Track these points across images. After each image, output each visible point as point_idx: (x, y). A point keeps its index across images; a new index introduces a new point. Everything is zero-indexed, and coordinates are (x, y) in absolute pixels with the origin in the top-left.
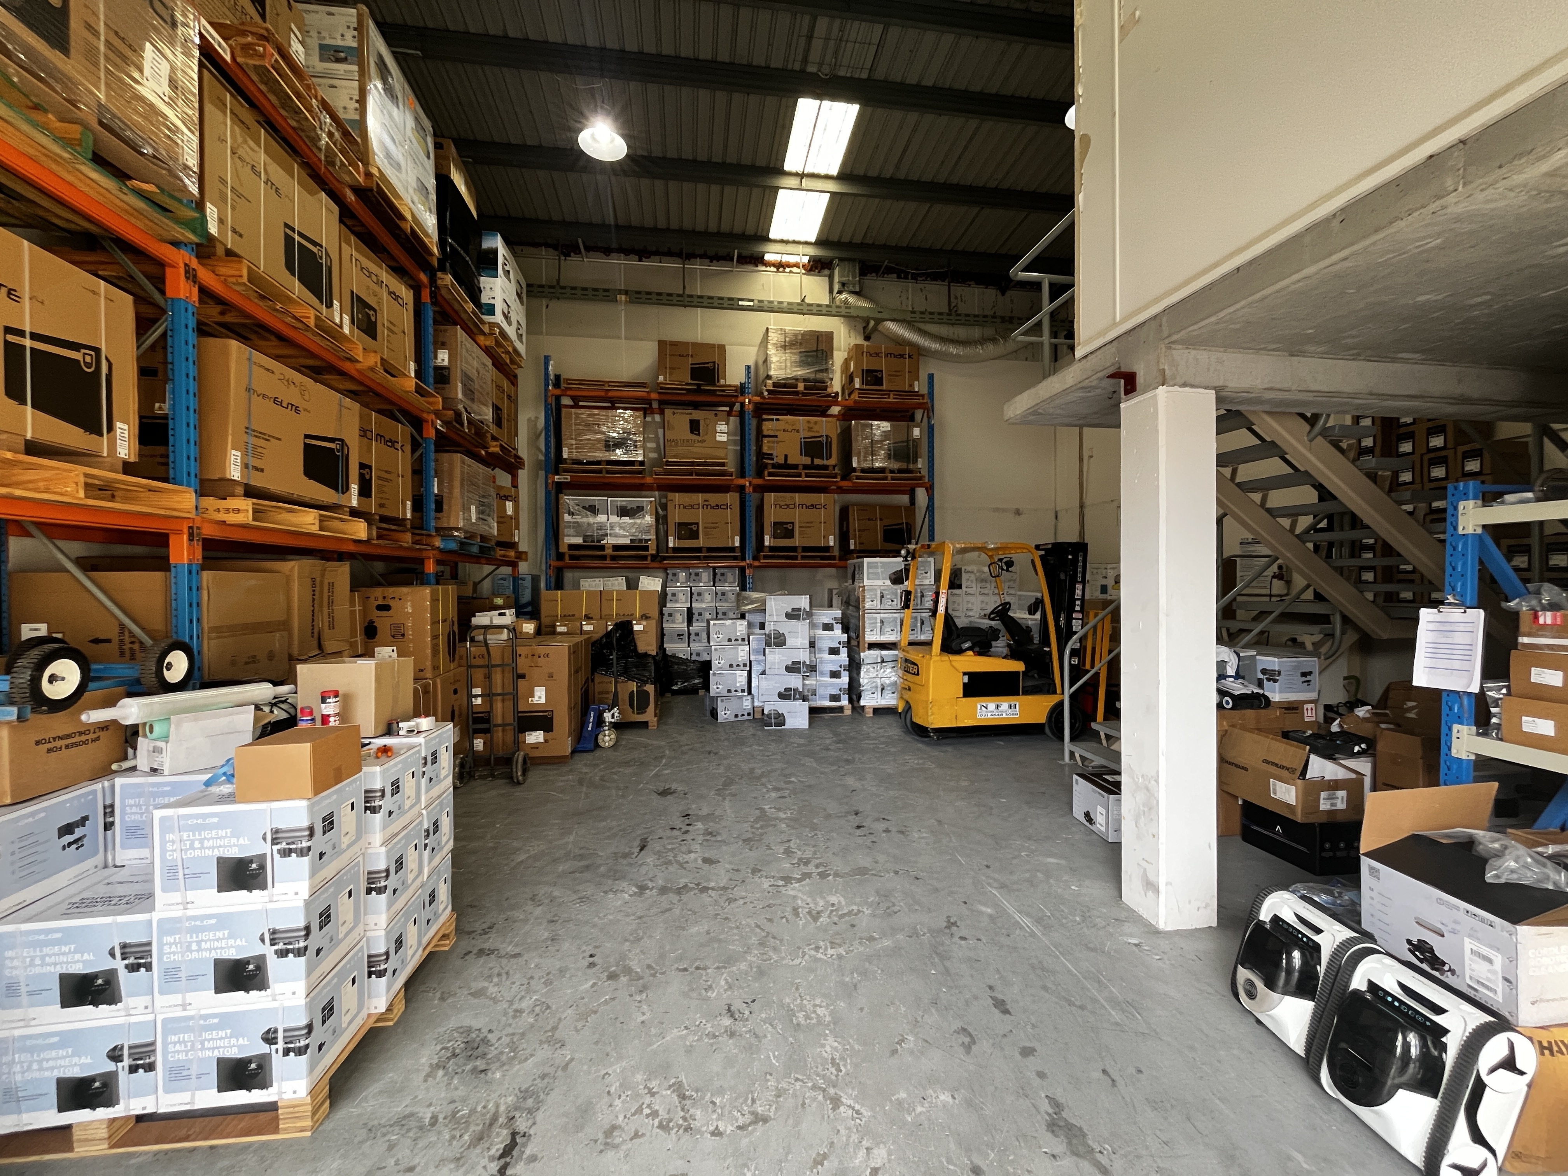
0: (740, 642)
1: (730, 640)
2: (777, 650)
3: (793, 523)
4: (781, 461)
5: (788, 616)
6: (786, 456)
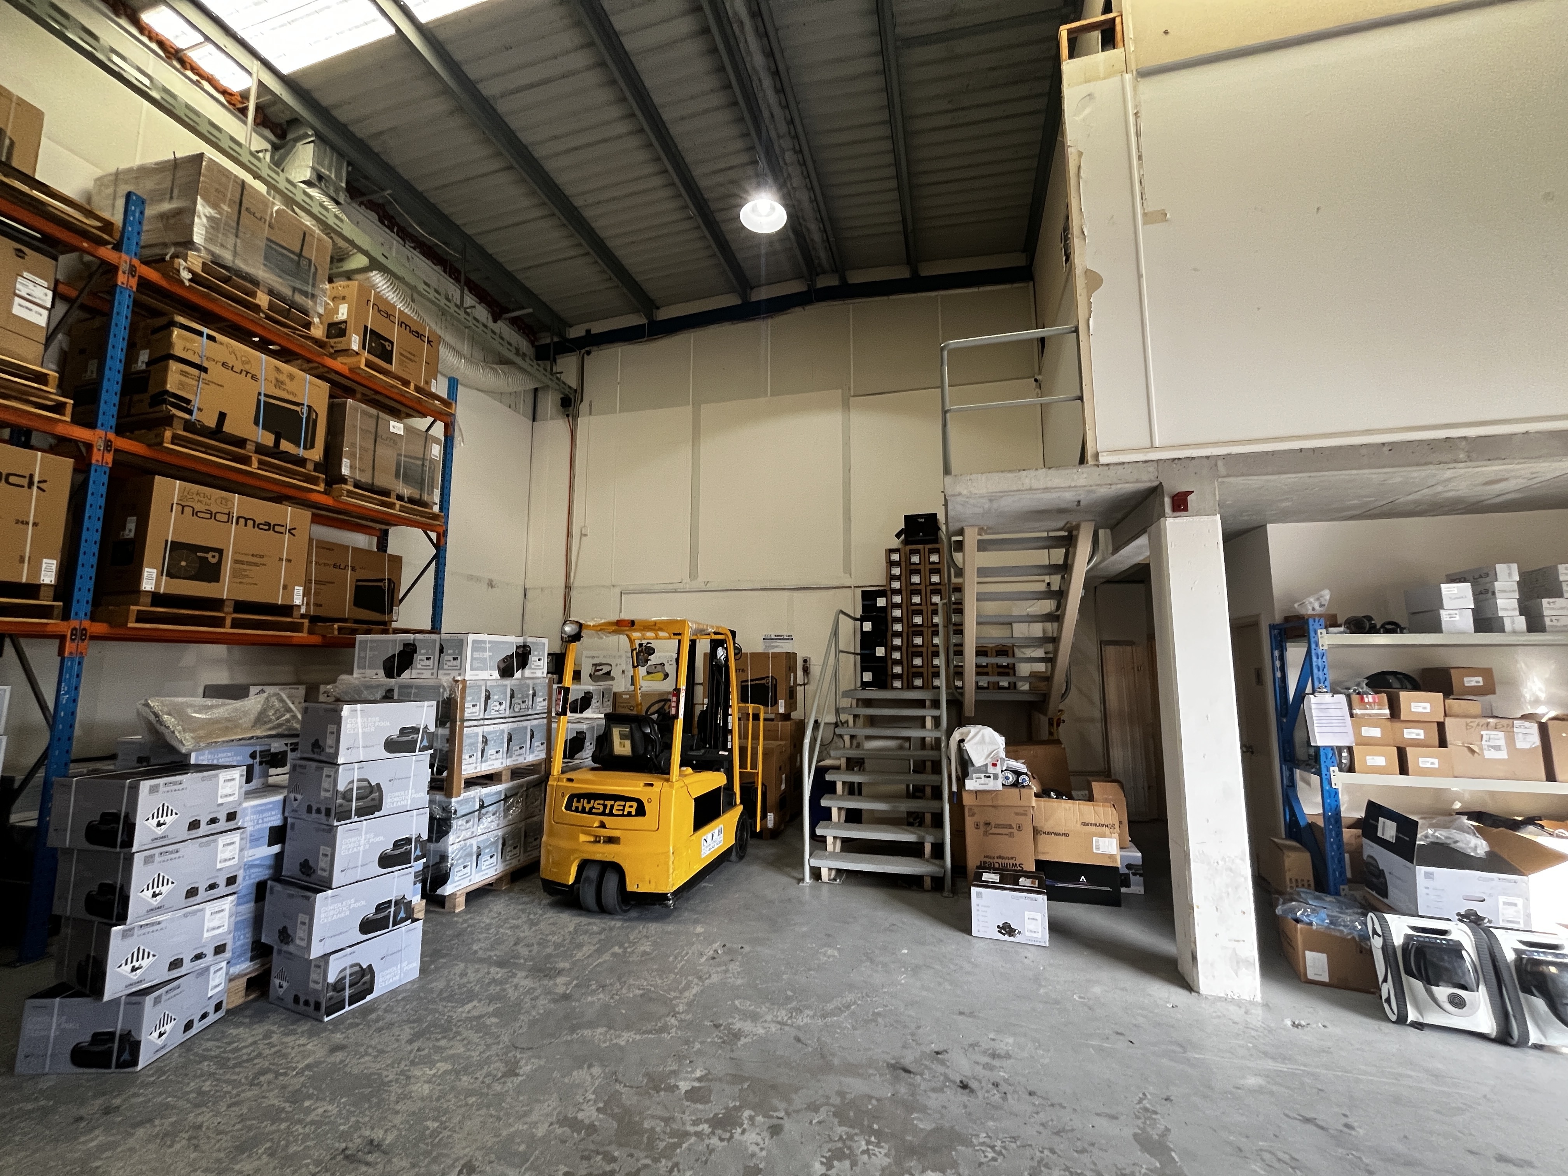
0: (222, 825)
1: (194, 825)
2: (365, 824)
3: (220, 552)
4: (211, 423)
5: (391, 746)
6: (222, 416)
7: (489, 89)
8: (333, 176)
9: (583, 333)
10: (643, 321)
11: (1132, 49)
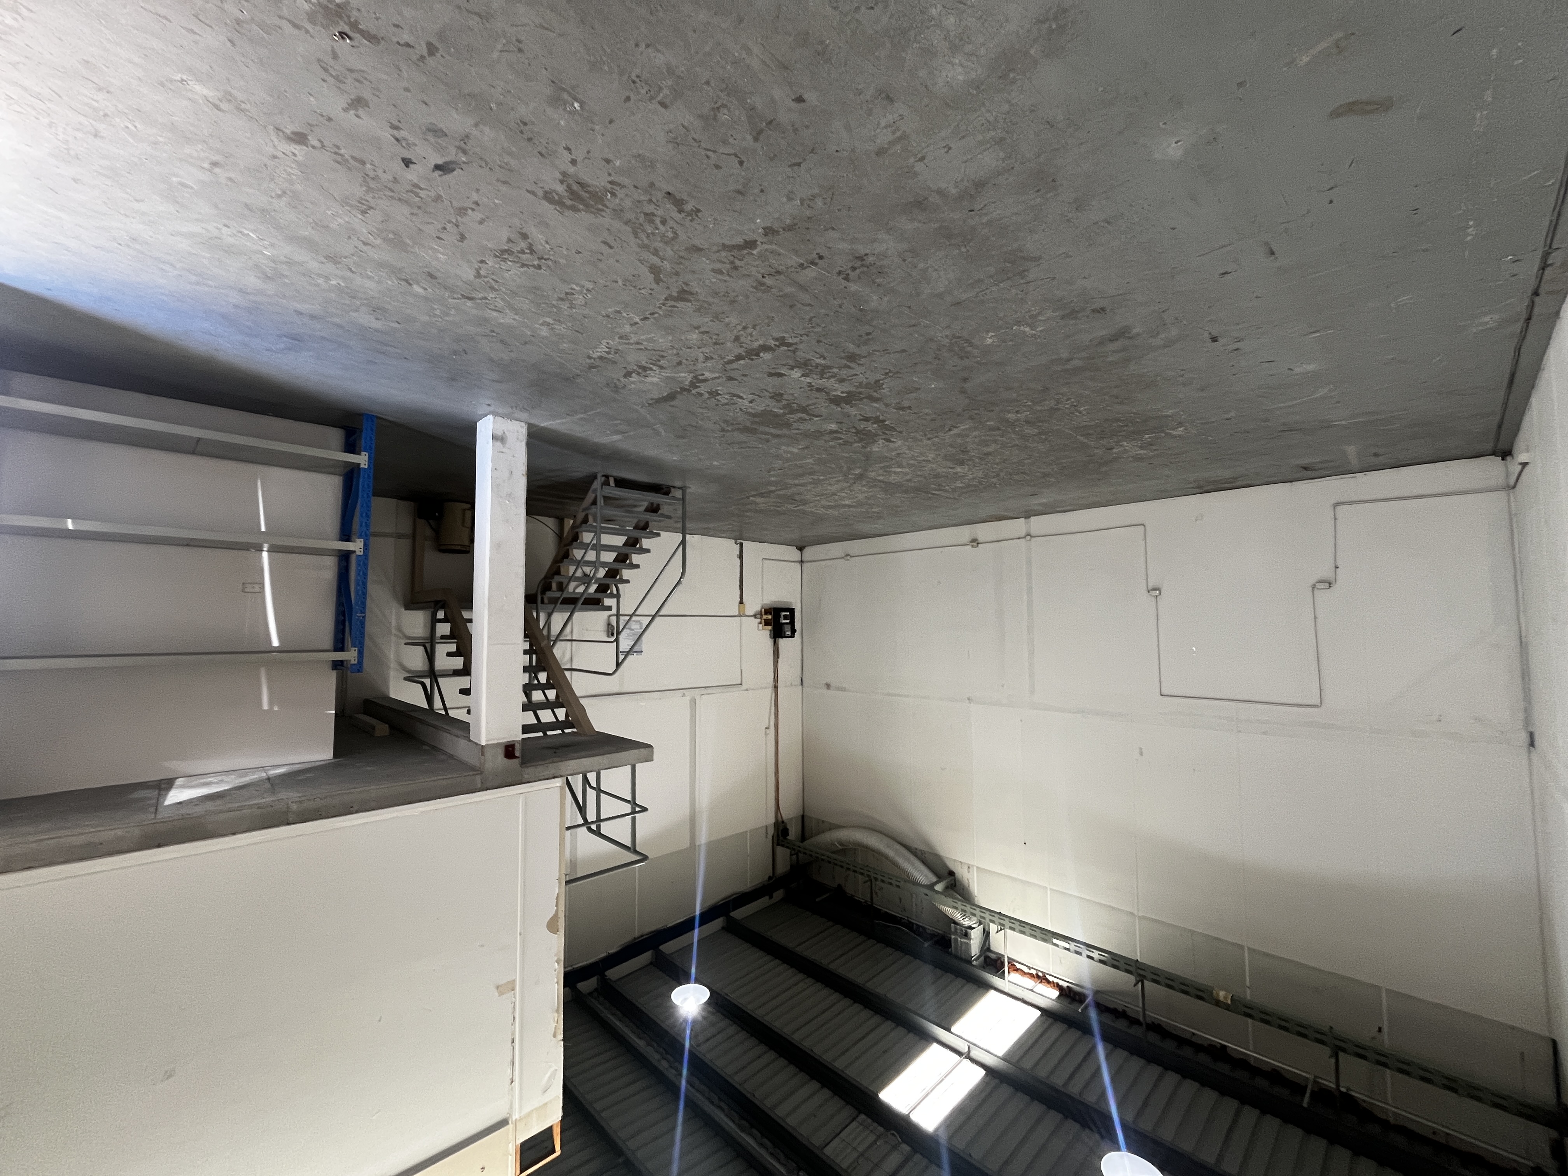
7: (889, 1024)
8: (959, 939)
9: (775, 894)
10: (733, 914)
11: (510, 1145)
